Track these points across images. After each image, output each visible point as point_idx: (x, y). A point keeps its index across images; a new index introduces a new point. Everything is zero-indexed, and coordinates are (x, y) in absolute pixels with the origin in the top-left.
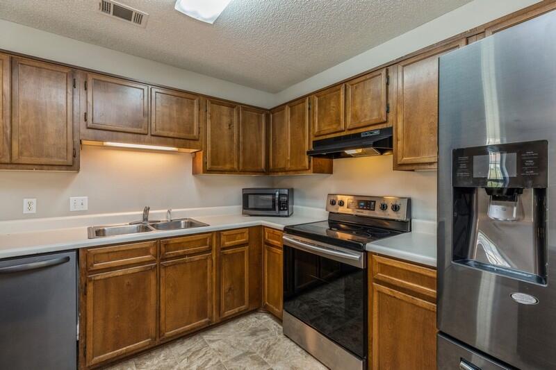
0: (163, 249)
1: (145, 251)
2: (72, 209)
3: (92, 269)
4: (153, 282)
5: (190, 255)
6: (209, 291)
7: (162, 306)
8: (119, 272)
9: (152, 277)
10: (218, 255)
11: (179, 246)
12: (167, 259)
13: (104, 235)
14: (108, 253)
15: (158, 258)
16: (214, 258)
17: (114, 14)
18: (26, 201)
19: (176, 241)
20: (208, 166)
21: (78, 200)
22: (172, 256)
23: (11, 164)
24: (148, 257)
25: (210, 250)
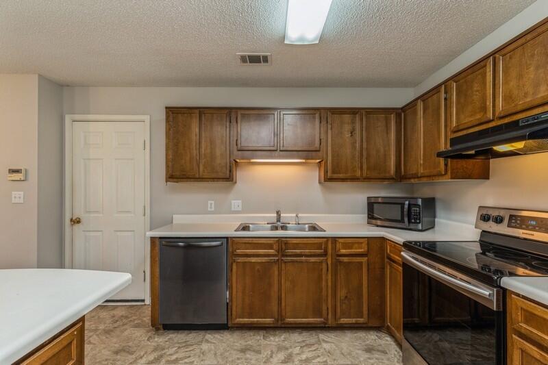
0: (284, 247)
1: (270, 246)
2: (233, 209)
3: (235, 253)
4: (276, 273)
5: (306, 256)
6: (324, 293)
7: (283, 295)
8: (253, 260)
9: (275, 269)
10: (334, 260)
11: (296, 246)
12: (287, 256)
13: (249, 230)
14: (245, 243)
15: (280, 253)
16: (329, 263)
17: (250, 62)
18: (209, 202)
19: (295, 241)
20: (329, 174)
21: (236, 204)
22: (290, 254)
23: (199, 178)
24: (272, 251)
25: (325, 254)
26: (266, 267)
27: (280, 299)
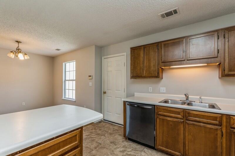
0: (187, 115)
2: (161, 92)
5: (204, 123)
9: (182, 126)
10: (228, 131)
11: (197, 116)
12: (189, 120)
13: (168, 103)
14: (164, 109)
15: (184, 118)
16: (224, 131)
17: (167, 16)
18: (150, 88)
19: (195, 113)
20: (226, 72)
21: (163, 89)
24: (180, 116)
25: (220, 125)
26: (176, 124)
27: (184, 144)
